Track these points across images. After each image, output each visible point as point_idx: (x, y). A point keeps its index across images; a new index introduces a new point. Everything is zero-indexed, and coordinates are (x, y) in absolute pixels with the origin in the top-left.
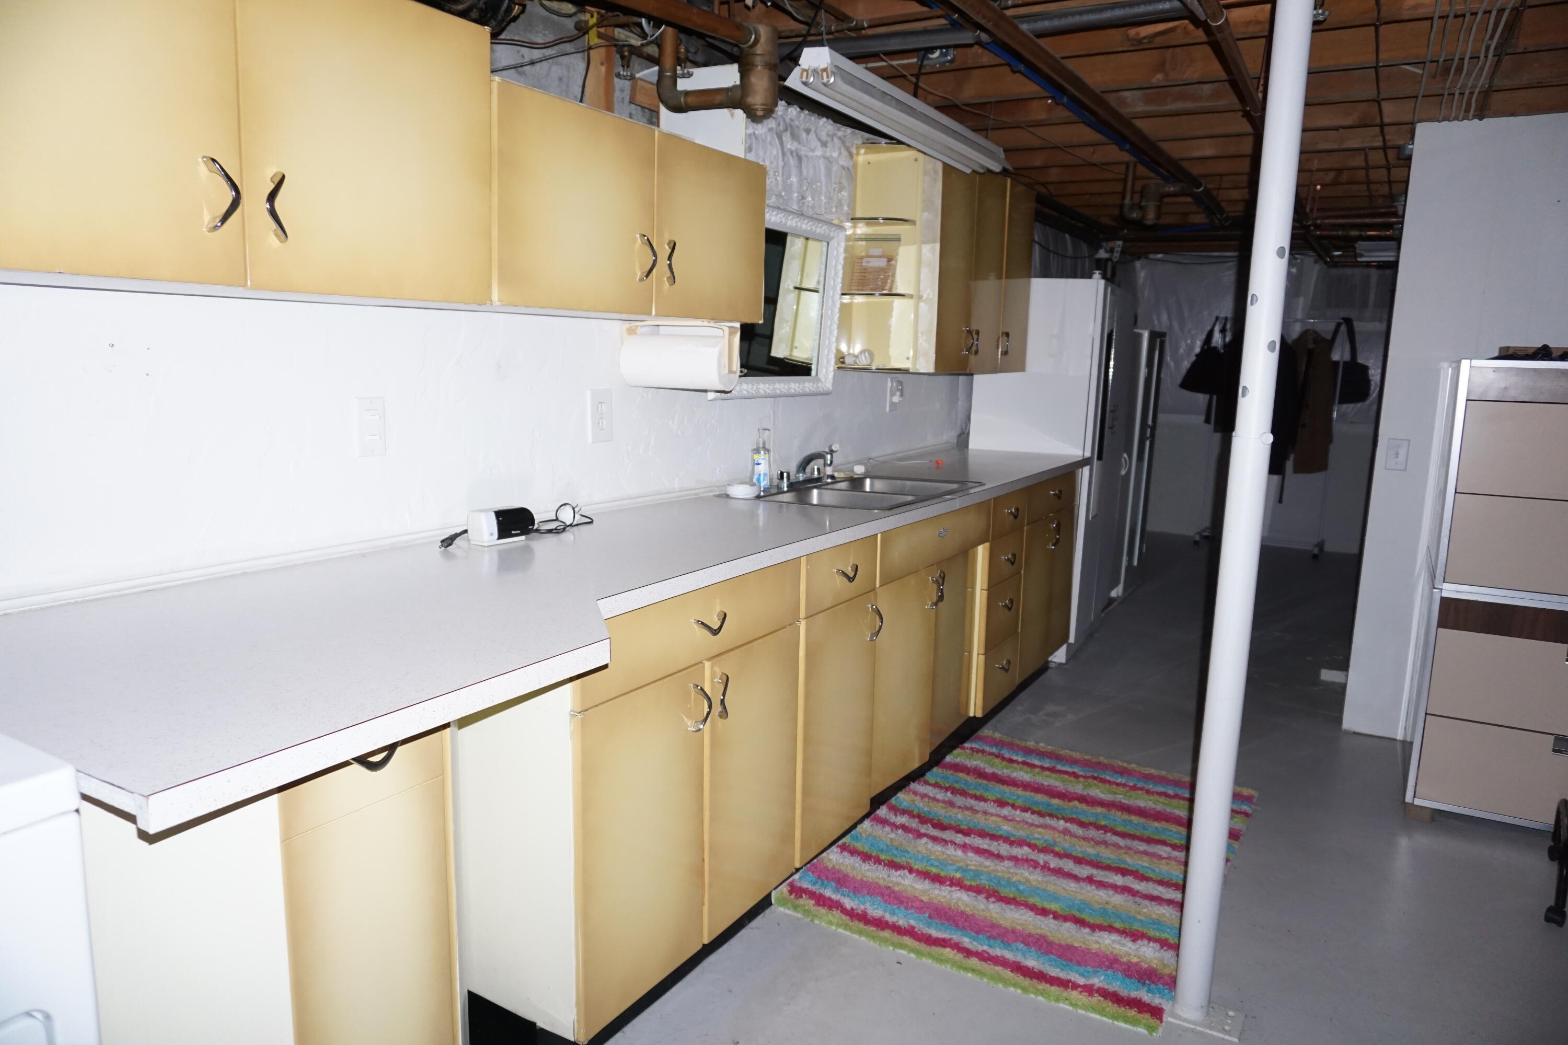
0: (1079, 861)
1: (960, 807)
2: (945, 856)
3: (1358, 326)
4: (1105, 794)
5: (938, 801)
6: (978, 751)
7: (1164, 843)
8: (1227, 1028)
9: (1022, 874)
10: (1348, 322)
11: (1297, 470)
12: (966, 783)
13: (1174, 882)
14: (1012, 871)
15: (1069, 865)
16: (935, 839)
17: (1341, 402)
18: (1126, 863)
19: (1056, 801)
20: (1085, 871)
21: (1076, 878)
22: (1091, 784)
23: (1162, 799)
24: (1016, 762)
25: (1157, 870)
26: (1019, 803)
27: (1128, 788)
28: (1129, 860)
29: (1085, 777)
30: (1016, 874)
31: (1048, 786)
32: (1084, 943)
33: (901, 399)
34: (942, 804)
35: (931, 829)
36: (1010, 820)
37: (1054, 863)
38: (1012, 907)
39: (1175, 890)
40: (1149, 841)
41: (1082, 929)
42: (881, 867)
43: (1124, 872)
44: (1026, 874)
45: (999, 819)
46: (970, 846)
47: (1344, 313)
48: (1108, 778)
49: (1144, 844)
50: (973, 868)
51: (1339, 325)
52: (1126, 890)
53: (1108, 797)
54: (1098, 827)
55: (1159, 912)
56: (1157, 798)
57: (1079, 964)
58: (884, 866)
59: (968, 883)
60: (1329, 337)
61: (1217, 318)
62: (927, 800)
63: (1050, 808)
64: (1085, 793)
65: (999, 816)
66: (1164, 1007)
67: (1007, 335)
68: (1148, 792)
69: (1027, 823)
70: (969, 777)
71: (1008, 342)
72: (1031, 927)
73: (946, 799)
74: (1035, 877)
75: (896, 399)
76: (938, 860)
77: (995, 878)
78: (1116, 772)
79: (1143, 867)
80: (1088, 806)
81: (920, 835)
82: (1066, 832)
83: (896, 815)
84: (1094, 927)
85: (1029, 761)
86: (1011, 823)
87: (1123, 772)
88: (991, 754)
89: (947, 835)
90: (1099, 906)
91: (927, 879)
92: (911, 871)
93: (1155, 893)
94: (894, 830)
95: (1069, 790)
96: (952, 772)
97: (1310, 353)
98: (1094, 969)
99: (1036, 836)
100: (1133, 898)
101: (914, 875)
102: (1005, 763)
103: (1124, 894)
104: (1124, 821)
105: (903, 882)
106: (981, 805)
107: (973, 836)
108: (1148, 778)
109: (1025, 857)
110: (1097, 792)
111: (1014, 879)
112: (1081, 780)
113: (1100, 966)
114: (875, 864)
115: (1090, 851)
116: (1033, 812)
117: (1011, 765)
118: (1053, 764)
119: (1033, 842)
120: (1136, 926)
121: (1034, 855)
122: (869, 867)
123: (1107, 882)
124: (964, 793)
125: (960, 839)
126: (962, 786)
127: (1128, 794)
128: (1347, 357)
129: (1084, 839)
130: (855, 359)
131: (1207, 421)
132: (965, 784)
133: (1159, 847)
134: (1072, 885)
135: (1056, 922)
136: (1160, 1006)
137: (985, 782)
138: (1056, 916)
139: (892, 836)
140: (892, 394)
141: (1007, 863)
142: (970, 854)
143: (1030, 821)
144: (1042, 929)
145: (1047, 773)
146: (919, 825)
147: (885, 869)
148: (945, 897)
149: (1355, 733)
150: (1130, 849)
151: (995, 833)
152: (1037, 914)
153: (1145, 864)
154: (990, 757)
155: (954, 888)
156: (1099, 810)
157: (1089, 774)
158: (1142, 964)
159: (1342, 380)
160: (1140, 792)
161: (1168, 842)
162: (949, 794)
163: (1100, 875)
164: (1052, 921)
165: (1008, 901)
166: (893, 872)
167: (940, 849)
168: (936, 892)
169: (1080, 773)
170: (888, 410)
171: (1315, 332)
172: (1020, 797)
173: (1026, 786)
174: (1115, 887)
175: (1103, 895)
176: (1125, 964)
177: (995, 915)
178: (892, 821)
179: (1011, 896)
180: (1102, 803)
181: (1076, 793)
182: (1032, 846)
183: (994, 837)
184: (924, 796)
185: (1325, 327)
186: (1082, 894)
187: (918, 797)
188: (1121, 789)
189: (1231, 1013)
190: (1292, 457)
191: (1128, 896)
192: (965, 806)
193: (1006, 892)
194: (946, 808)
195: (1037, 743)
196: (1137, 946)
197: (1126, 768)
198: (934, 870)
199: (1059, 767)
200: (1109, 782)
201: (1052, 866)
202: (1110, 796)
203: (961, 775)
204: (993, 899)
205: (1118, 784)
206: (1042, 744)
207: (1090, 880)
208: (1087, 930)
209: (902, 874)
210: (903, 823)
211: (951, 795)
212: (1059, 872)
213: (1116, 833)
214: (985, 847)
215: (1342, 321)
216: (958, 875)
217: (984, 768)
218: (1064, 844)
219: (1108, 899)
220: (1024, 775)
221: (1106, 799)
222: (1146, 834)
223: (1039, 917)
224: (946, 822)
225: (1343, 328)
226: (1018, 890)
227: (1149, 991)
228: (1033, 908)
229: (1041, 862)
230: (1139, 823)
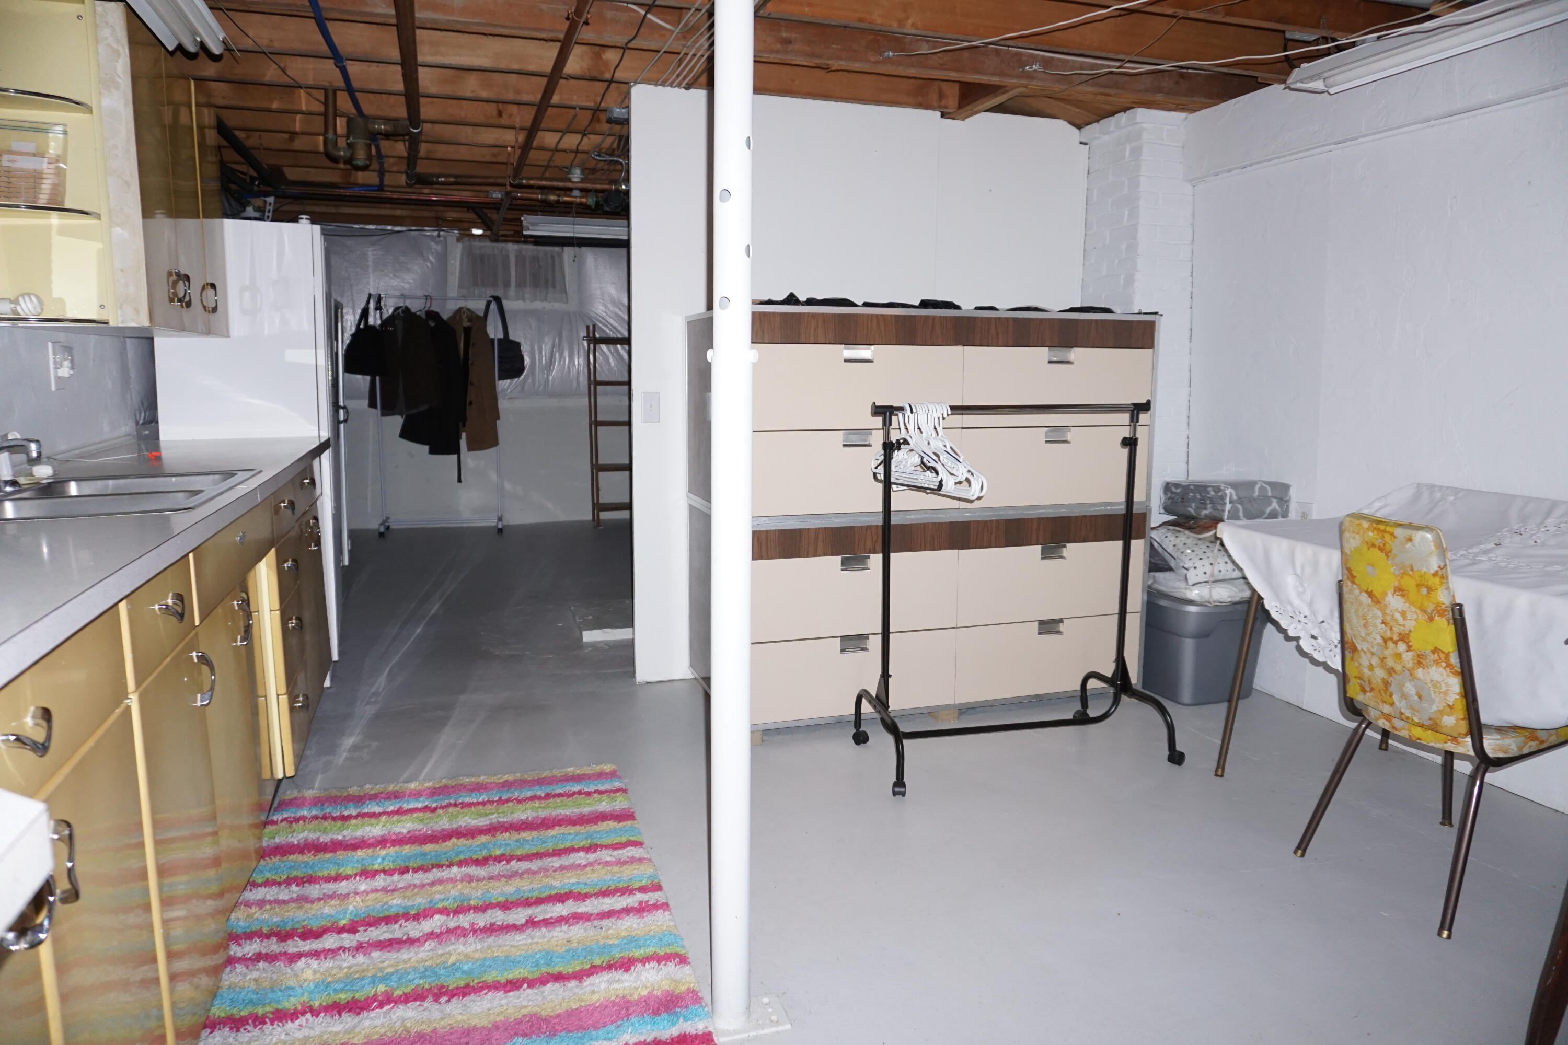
0: (506, 906)
1: (319, 899)
2: (345, 970)
3: (506, 303)
4: (476, 819)
5: (284, 902)
6: (297, 820)
7: (572, 850)
8: (774, 1018)
9: (455, 950)
10: (497, 299)
11: (471, 448)
12: (307, 865)
13: (613, 887)
14: (440, 952)
15: (498, 917)
16: (315, 954)
17: (500, 379)
18: (552, 887)
19: (429, 847)
20: (519, 916)
21: (514, 928)
22: (454, 813)
23: (537, 804)
24: (349, 817)
25: (589, 882)
26: (388, 865)
27: (495, 804)
28: (556, 884)
29: (442, 807)
30: (450, 954)
31: (409, 832)
32: (582, 1000)
33: (72, 372)
34: (294, 905)
35: (301, 943)
36: (393, 891)
37: (482, 920)
38: (472, 996)
39: (620, 896)
40: (558, 853)
41: (567, 983)
42: (268, 1027)
43: (561, 898)
44: (461, 948)
45: (379, 895)
46: (368, 942)
47: (490, 292)
48: (467, 800)
49: (555, 859)
50: (390, 970)
51: (489, 303)
52: (577, 918)
53: (483, 822)
54: (499, 859)
55: (625, 927)
56: (530, 804)
57: (596, 1028)
58: (272, 1024)
59: (398, 993)
60: (482, 314)
61: (370, 295)
62: (268, 907)
63: (429, 857)
64: (455, 826)
65: (376, 891)
66: (711, 1029)
67: (213, 286)
68: (519, 801)
69: (415, 886)
70: (305, 856)
71: (216, 296)
72: (511, 1011)
73: (295, 896)
74: (471, 947)
75: (65, 372)
76: (338, 981)
77: (426, 970)
78: (473, 790)
79: (573, 884)
80: (467, 839)
81: (294, 958)
82: (470, 879)
83: (240, 945)
84: (579, 976)
85: (366, 811)
86: (396, 894)
87: (479, 787)
88: (315, 818)
89: (330, 941)
90: (564, 949)
91: (343, 1014)
92: (315, 1013)
93: (606, 908)
94: (251, 967)
95: (434, 828)
96: (278, 857)
97: (467, 331)
98: (615, 1025)
99: (438, 896)
100: (589, 923)
101: (322, 1014)
102: (339, 823)
103: (578, 923)
104: (517, 841)
105: (312, 1033)
106: (343, 887)
107: (361, 929)
108: (506, 785)
109: (444, 927)
110: (467, 820)
111: (452, 959)
112: (440, 812)
113: (619, 1018)
114: (255, 1026)
115: (510, 890)
116: (415, 870)
117: (347, 823)
118: (398, 806)
119: (440, 905)
120: (617, 955)
121: (452, 922)
122: (249, 1035)
123: (551, 918)
124: (312, 880)
125: (348, 940)
126: (304, 870)
127: (500, 811)
128: (501, 336)
129: (491, 878)
130: (13, 306)
131: (372, 404)
132: (306, 867)
133: (572, 855)
134: (518, 939)
135: (535, 991)
136: (706, 1031)
137: (328, 856)
138: (531, 984)
139: (255, 975)
140: (58, 366)
141: (429, 945)
142: (376, 954)
143: (418, 882)
144: (526, 1007)
145: (396, 817)
146: (283, 944)
147: (275, 1026)
148: (383, 1025)
149: (648, 683)
150: (546, 870)
151: (387, 914)
152: (506, 992)
153: (573, 880)
154: (316, 822)
155: (387, 1008)
156: (483, 839)
157: (444, 803)
158: (655, 992)
159: (499, 357)
160: (510, 804)
161: (576, 847)
162: (294, 887)
163: (540, 913)
164: (529, 991)
165: (465, 991)
166: (289, 1025)
167: (331, 965)
168: (367, 1023)
169: (434, 805)
170: (53, 388)
171: (468, 310)
172: (383, 857)
173: (382, 842)
174: (561, 920)
175: (559, 933)
176: (639, 1000)
177: (460, 1018)
178: (239, 955)
179: (462, 984)
180: (480, 831)
181: (443, 830)
182: (444, 911)
183: (389, 920)
184: (261, 903)
185: (478, 306)
186: (537, 943)
187: (254, 909)
188: (488, 807)
189: (766, 1000)
190: (464, 435)
191: (584, 923)
192: (324, 894)
193: (453, 982)
194: (301, 907)
195: (361, 786)
196: (635, 975)
197: (477, 784)
198: (343, 997)
199: (406, 807)
200: (473, 804)
201: (482, 924)
202: (483, 819)
203: (291, 857)
204: (444, 999)
205: (484, 803)
206: (367, 786)
207: (532, 923)
208: (573, 983)
209: (304, 1021)
210: (258, 951)
211: (298, 888)
212: (492, 929)
213: (520, 859)
214: (388, 936)
215: (491, 299)
216: (381, 988)
217: (318, 839)
218: (476, 894)
219: (567, 936)
220: (374, 830)
221: (481, 824)
222: (550, 846)
223: (511, 994)
224: (315, 925)
225: (493, 306)
226: (463, 972)
227: (686, 1019)
228: (496, 986)
229: (467, 926)
230: (533, 838)
